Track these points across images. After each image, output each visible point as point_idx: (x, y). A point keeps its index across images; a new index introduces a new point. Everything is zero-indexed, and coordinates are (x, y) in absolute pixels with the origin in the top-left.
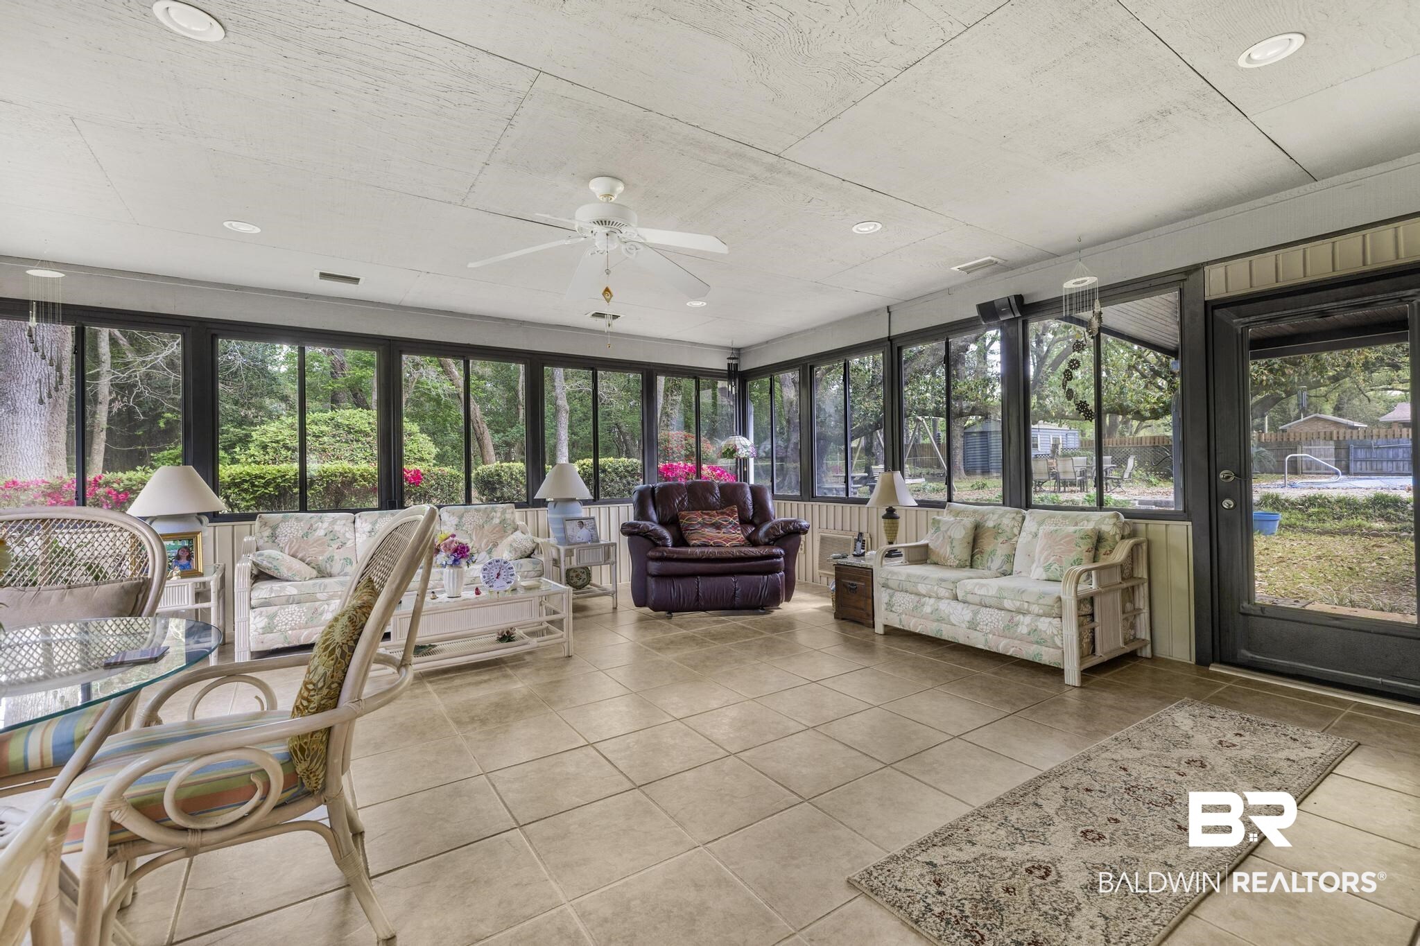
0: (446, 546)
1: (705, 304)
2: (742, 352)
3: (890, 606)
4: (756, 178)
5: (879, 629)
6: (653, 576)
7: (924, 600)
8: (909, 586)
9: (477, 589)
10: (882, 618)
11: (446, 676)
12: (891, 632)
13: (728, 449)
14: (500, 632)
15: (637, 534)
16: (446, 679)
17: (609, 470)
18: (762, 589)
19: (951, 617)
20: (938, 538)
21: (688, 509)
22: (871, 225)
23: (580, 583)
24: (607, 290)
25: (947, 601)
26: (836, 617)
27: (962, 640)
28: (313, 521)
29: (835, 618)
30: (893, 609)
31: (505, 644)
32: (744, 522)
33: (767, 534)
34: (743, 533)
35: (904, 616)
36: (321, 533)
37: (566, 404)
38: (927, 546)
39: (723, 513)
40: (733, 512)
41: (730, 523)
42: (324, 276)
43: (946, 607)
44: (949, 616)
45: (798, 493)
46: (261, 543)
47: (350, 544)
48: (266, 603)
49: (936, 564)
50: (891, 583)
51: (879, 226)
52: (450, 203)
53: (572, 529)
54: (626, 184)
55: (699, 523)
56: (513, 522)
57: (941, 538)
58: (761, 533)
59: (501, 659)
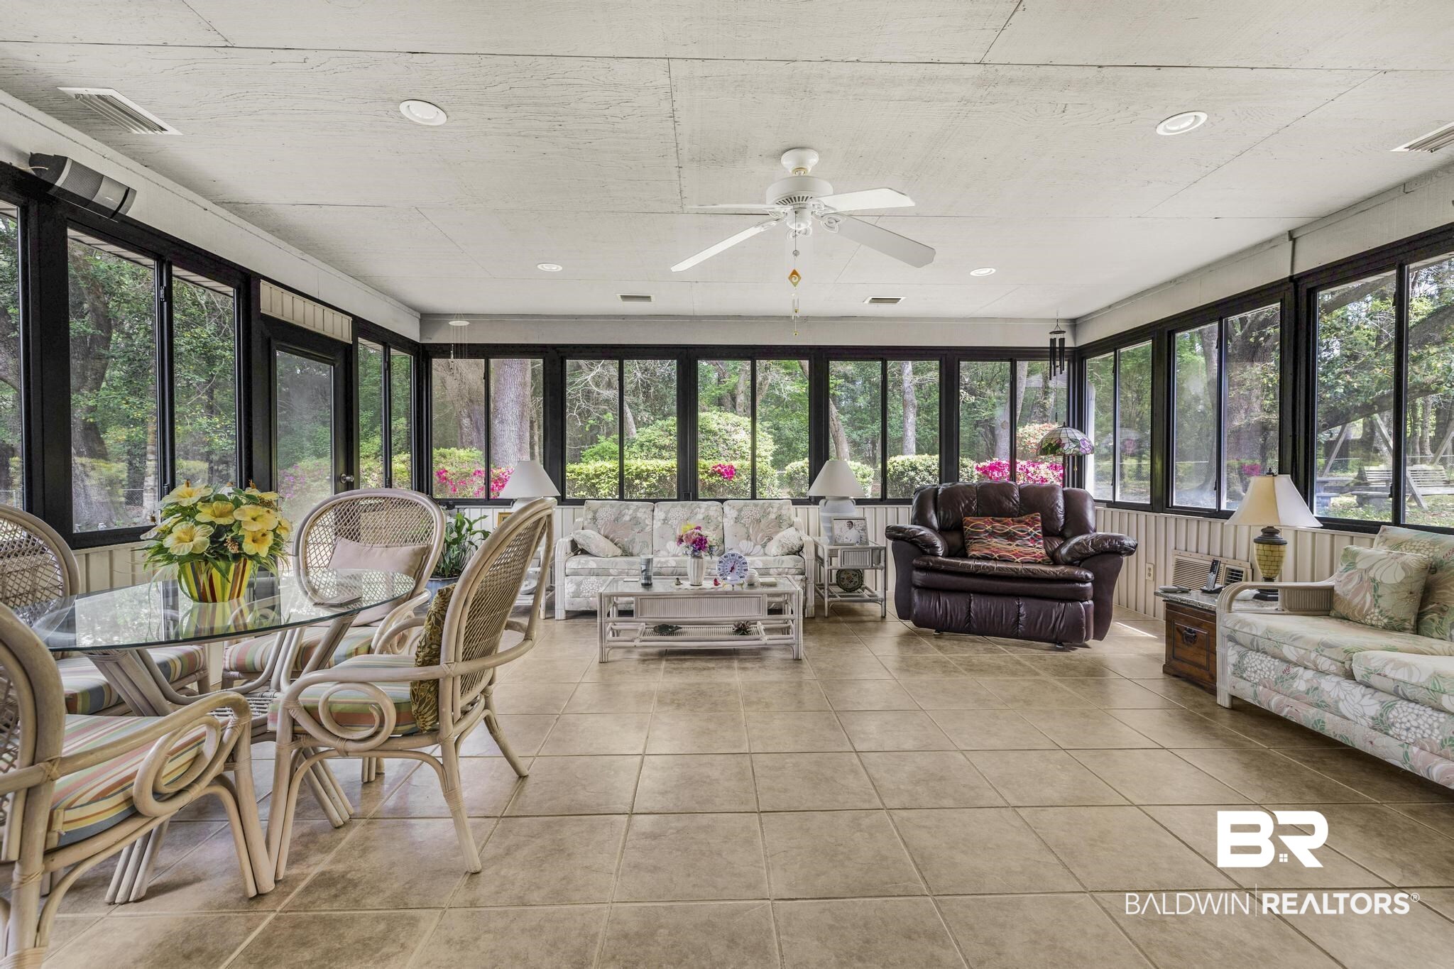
0: (687, 537)
1: (994, 270)
2: (1078, 322)
3: (1239, 670)
4: (968, 101)
5: (1223, 700)
6: (917, 587)
7: (1294, 670)
8: (1268, 646)
9: (715, 580)
10: (1227, 685)
11: (683, 657)
12: (1240, 707)
13: (1050, 444)
14: (736, 623)
15: (902, 539)
16: (677, 660)
17: (920, 468)
18: (1057, 619)
19: (1341, 705)
20: (1349, 579)
21: (976, 514)
22: (1189, 117)
23: (851, 586)
24: (794, 273)
25: (1336, 679)
26: (1167, 669)
27: (1360, 744)
28: (622, 508)
29: (1165, 672)
30: (1244, 675)
31: (738, 637)
32: (1049, 532)
33: (1070, 551)
34: (1045, 547)
35: (1261, 688)
36: (627, 518)
37: (914, 398)
38: (1331, 590)
39: (1019, 522)
40: (1034, 520)
41: (1028, 534)
42: (625, 298)
43: (1332, 687)
44: (1336, 702)
45: (1146, 500)
46: (586, 524)
47: (648, 529)
48: (576, 573)
49: (1344, 618)
50: (1239, 636)
51: (1203, 117)
52: (672, 212)
53: (840, 528)
54: (819, 152)
55: (986, 531)
56: (790, 519)
57: (1356, 580)
58: (1064, 551)
59: (738, 650)
